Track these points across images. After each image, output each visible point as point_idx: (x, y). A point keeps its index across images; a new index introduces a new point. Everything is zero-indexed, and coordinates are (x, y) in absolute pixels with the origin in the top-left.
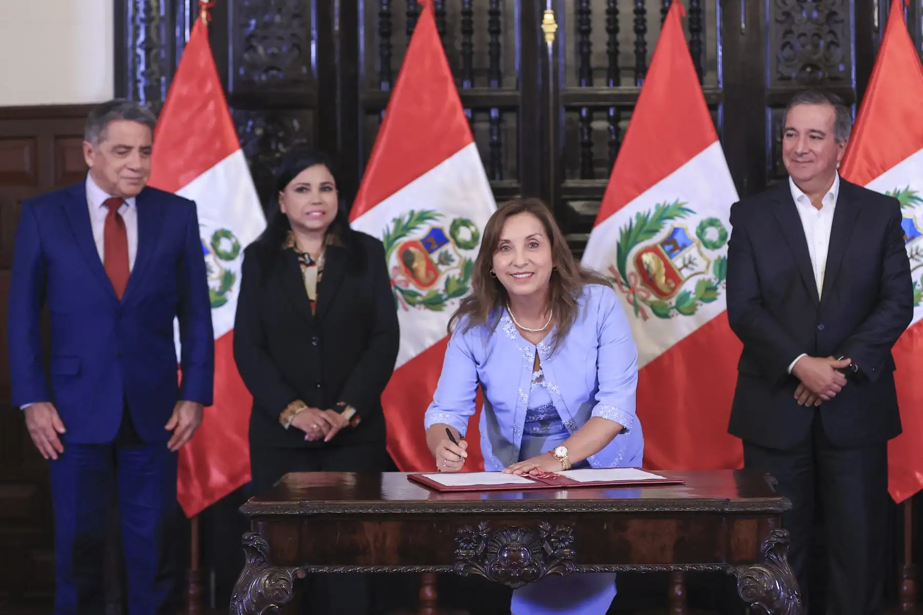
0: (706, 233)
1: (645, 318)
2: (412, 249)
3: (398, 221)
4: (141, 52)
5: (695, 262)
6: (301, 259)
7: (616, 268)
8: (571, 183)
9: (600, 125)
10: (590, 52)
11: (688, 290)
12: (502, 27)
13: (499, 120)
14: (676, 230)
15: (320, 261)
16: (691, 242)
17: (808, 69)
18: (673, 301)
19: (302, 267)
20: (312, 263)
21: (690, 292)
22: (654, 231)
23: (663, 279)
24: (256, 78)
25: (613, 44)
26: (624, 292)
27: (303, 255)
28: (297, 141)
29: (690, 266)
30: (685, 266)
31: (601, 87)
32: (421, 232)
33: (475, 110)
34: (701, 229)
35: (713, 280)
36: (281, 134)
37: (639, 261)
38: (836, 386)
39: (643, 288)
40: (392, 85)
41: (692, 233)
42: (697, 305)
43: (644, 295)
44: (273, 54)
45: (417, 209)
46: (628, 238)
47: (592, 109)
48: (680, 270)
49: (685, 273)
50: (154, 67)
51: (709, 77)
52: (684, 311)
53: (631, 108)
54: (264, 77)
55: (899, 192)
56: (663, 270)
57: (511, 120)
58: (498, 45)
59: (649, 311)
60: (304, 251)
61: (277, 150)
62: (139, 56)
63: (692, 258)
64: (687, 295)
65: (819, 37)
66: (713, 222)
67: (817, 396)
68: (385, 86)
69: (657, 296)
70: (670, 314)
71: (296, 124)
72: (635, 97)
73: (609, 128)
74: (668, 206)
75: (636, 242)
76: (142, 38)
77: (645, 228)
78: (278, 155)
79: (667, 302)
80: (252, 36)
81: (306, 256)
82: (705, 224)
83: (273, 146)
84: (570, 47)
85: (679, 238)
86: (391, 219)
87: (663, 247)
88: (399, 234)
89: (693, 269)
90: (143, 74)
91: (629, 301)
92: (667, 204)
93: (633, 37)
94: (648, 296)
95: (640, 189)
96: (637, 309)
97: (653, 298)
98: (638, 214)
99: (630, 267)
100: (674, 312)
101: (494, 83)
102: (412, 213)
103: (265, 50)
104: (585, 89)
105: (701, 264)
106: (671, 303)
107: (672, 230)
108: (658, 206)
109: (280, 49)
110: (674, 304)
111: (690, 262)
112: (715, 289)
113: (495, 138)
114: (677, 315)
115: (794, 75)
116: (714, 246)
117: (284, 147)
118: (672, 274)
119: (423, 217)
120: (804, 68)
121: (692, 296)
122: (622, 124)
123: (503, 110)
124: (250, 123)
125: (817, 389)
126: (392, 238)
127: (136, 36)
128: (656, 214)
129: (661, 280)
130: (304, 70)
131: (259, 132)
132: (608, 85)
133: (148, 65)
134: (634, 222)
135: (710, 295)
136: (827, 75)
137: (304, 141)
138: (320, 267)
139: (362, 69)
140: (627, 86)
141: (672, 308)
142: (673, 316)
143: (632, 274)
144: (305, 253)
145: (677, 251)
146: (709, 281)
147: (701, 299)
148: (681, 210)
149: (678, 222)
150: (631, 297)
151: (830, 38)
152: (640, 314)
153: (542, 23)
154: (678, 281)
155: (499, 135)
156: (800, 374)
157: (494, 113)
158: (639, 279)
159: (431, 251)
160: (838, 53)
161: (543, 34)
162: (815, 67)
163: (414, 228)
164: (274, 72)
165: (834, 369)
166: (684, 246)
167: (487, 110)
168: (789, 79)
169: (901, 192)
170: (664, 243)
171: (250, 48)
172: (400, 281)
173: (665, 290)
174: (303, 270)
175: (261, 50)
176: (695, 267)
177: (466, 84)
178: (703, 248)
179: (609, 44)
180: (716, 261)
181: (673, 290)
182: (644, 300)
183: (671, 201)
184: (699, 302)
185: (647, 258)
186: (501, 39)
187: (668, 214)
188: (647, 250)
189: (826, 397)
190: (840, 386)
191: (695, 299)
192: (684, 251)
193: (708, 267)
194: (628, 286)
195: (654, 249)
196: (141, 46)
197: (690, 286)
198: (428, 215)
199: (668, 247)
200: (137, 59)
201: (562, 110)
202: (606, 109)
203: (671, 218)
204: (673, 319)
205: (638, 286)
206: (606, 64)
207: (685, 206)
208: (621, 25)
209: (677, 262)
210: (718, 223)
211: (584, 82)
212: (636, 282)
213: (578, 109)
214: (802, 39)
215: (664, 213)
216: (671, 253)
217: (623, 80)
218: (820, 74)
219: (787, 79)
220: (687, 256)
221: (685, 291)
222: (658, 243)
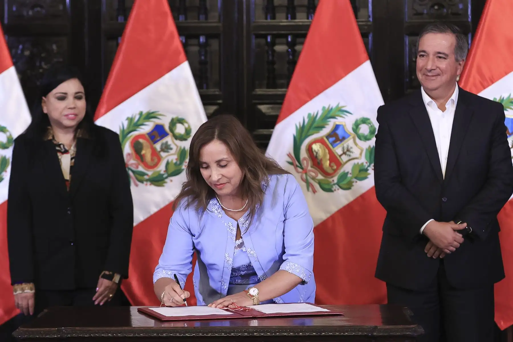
0: (360, 128)
1: (314, 191)
2: (141, 140)
3: (130, 120)
5: (351, 150)
6: (58, 148)
7: (293, 155)
8: (259, 91)
9: (280, 48)
11: (346, 171)
13: (205, 45)
14: (337, 127)
15: (73, 150)
16: (349, 136)
17: (436, 7)
18: (335, 179)
19: (59, 154)
20: (66, 152)
21: (348, 173)
22: (321, 127)
23: (328, 162)
24: (25, 13)
26: (298, 172)
27: (59, 145)
28: (55, 60)
29: (348, 153)
30: (344, 153)
31: (282, 20)
32: (147, 128)
33: (188, 37)
34: (356, 126)
35: (365, 164)
36: (43, 55)
37: (310, 149)
38: (456, 243)
39: (312, 169)
40: (126, 18)
41: (349, 128)
42: (353, 182)
43: (313, 174)
45: (145, 111)
46: (302, 133)
47: (275, 37)
48: (340, 156)
49: (344, 158)
51: (362, 12)
52: (344, 186)
53: (304, 36)
54: (31, 13)
55: (503, 98)
56: (328, 157)
57: (215, 44)
59: (317, 186)
60: (60, 143)
61: (41, 67)
63: (349, 147)
64: (345, 175)
66: (365, 121)
67: (441, 251)
68: (121, 19)
69: (322, 175)
70: (333, 189)
71: (54, 47)
72: (307, 27)
73: (288, 51)
74: (332, 109)
75: (307, 136)
77: (315, 125)
78: (41, 71)
79: (331, 180)
81: (62, 146)
82: (359, 122)
83: (38, 64)
85: (340, 132)
86: (126, 118)
87: (328, 140)
88: (131, 129)
89: (350, 156)
91: (302, 179)
92: (330, 108)
94: (317, 176)
95: (311, 96)
96: (309, 185)
97: (320, 177)
98: (309, 115)
99: (303, 154)
100: (336, 187)
101: (202, 17)
102: (141, 114)
104: (270, 22)
105: (356, 152)
106: (333, 181)
107: (335, 126)
108: (324, 108)
110: (336, 181)
111: (348, 150)
112: (367, 170)
113: (203, 58)
114: (338, 189)
115: (425, 12)
116: (366, 139)
117: (46, 64)
118: (334, 159)
119: (150, 116)
120: (433, 6)
121: (349, 176)
122: (298, 48)
123: (208, 37)
124: (21, 47)
125: (442, 245)
126: (126, 132)
128: (322, 114)
129: (327, 164)
130: (61, 7)
131: (27, 53)
132: (287, 18)
134: (306, 121)
135: (362, 175)
136: (450, 11)
137: (61, 60)
138: (73, 155)
139: (104, 7)
140: (301, 19)
141: (334, 184)
142: (335, 190)
143: (305, 159)
144: (60, 144)
145: (338, 142)
146: (362, 164)
147: (356, 178)
148: (341, 111)
149: (339, 121)
150: (304, 176)
152: (310, 189)
154: (339, 165)
155: (206, 55)
156: (429, 234)
157: (202, 39)
158: (310, 163)
159: (155, 142)
162: (441, 6)
163: (143, 125)
164: (39, 9)
165: (454, 230)
166: (344, 138)
167: (197, 37)
168: (422, 14)
169: (505, 99)
170: (328, 136)
172: (132, 164)
173: (330, 171)
174: (60, 157)
176: (351, 154)
177: (182, 18)
178: (357, 140)
180: (367, 149)
181: (335, 171)
182: (313, 179)
183: (334, 105)
184: (355, 180)
185: (316, 147)
187: (331, 114)
188: (316, 141)
189: (448, 252)
190: (459, 243)
191: (351, 178)
192: (343, 143)
193: (361, 154)
194: (302, 168)
195: (320, 141)
197: (348, 168)
198: (152, 115)
199: (332, 139)
201: (253, 37)
202: (286, 36)
203: (333, 117)
204: (335, 192)
205: (309, 168)
206: (286, 2)
207: (344, 109)
209: (338, 150)
210: (368, 121)
211: (269, 17)
212: (308, 165)
213: (265, 36)
215: (329, 114)
216: (333, 143)
217: (298, 15)
218: (445, 10)
219: (419, 14)
220: (345, 146)
221: (344, 171)
222: (324, 136)
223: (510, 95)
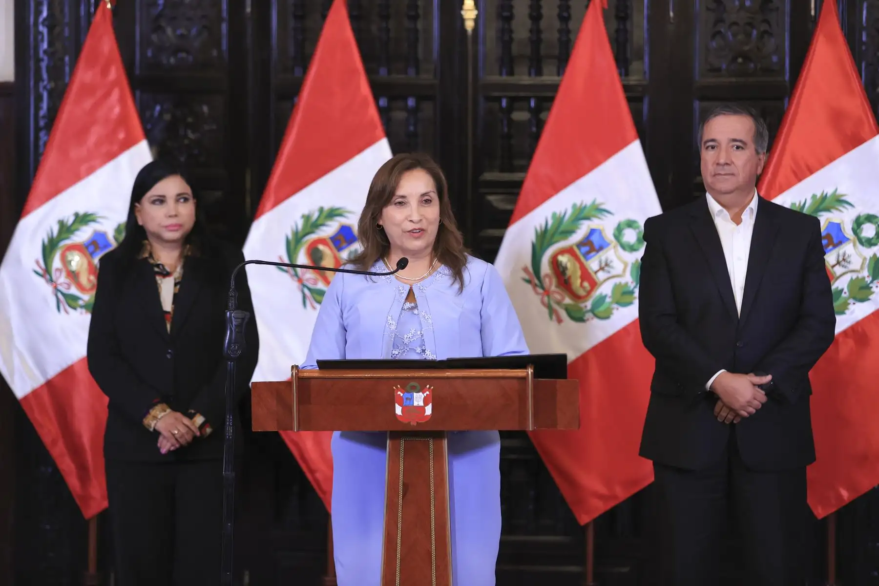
0: (624, 235)
1: (560, 321)
2: (321, 247)
3: (307, 218)
4: (44, 30)
5: (611, 264)
6: (156, 269)
7: (530, 269)
8: (488, 176)
9: (521, 116)
10: (511, 40)
11: (604, 294)
12: (421, 12)
13: (415, 111)
14: (592, 231)
15: (178, 272)
16: (608, 245)
17: (740, 60)
18: (589, 304)
19: (158, 278)
20: (167, 274)
21: (606, 296)
22: (569, 232)
23: (579, 281)
24: (165, 61)
25: (536, 32)
26: (537, 293)
27: (158, 266)
28: (206, 127)
29: (606, 268)
30: (602, 269)
31: (523, 78)
32: (330, 229)
33: (391, 99)
34: (618, 232)
35: (630, 284)
36: (190, 120)
37: (555, 263)
38: (756, 403)
39: (558, 290)
40: (305, 69)
41: (609, 235)
42: (613, 309)
43: (558, 297)
44: (182, 36)
45: (327, 206)
46: (544, 239)
47: (512, 100)
48: (596, 272)
49: (601, 276)
50: (58, 45)
51: (635, 66)
52: (599, 315)
53: (552, 99)
54: (172, 60)
55: (827, 194)
56: (579, 273)
57: (428, 109)
58: (416, 31)
59: (563, 314)
60: (159, 262)
61: (186, 136)
62: (41, 33)
63: (608, 262)
64: (602, 298)
65: (752, 26)
66: (630, 224)
68: (298, 71)
69: (571, 299)
70: (585, 318)
71: (205, 109)
72: (555, 88)
73: (530, 120)
74: (585, 207)
75: (550, 244)
76: (45, 14)
77: (562, 228)
78: (186, 142)
79: (582, 305)
80: (159, 16)
81: (161, 267)
83: (181, 132)
84: (491, 34)
85: (595, 239)
86: (300, 214)
87: (579, 249)
88: (307, 230)
89: (609, 272)
90: (45, 52)
91: (543, 303)
92: (584, 205)
93: (557, 24)
94: (563, 299)
95: (557, 188)
96: (552, 312)
97: (568, 301)
98: (554, 215)
99: (545, 267)
100: (589, 315)
101: (412, 72)
102: (321, 210)
103: (174, 30)
104: (505, 79)
105: (617, 267)
106: (586, 307)
107: (589, 231)
108: (574, 206)
109: (189, 31)
110: (589, 307)
111: (607, 265)
112: (632, 292)
113: (412, 128)
114: (592, 318)
115: (724, 67)
116: (632, 249)
117: (193, 132)
119: (333, 213)
120: (734, 59)
121: (608, 300)
122: (543, 116)
123: (420, 99)
124: (158, 108)
125: (736, 406)
126: (300, 235)
127: (38, 13)
128: (573, 213)
130: (215, 53)
131: (167, 117)
132: (530, 74)
133: (50, 44)
134: (550, 222)
135: (627, 299)
136: (759, 66)
137: (214, 127)
138: (178, 278)
139: (275, 53)
140: (548, 78)
141: (588, 311)
142: (588, 320)
143: (547, 275)
145: (593, 253)
146: (627, 284)
147: (618, 303)
148: (599, 210)
149: (595, 223)
150: (546, 299)
151: (764, 27)
152: (554, 317)
153: (461, 9)
154: (594, 284)
155: (415, 125)
156: (719, 390)
157: (411, 102)
158: (554, 281)
159: (340, 249)
160: (771, 44)
161: (462, 20)
162: (747, 58)
163: (323, 225)
164: (184, 55)
165: (754, 385)
166: (601, 248)
167: (405, 98)
168: (719, 70)
169: (828, 195)
170: (580, 245)
171: (158, 29)
172: (307, 280)
173: (582, 293)
174: (159, 282)
175: (169, 31)
176: (611, 270)
177: (383, 71)
178: (620, 249)
179: (531, 31)
180: (633, 264)
181: (589, 293)
182: (559, 303)
183: (588, 201)
184: (615, 306)
185: (564, 259)
186: (420, 25)
187: (585, 213)
188: (562, 252)
189: (745, 414)
191: (611, 303)
192: (601, 253)
193: (624, 270)
194: (543, 287)
195: (569, 251)
196: (43, 23)
197: (606, 289)
198: (337, 212)
199: (585, 249)
200: (40, 37)
201: (481, 100)
202: (528, 99)
203: (587, 218)
204: (588, 323)
205: (553, 288)
206: (528, 51)
207: (603, 207)
208: (544, 11)
209: (593, 264)
210: (636, 225)
211: (504, 71)
212: (552, 284)
213: (498, 99)
214: (735, 28)
215: (581, 214)
216: (586, 255)
217: (545, 70)
218: (752, 65)
219: (716, 70)
220: (603, 258)
221: (601, 294)
222: (574, 244)
223: (836, 190)
